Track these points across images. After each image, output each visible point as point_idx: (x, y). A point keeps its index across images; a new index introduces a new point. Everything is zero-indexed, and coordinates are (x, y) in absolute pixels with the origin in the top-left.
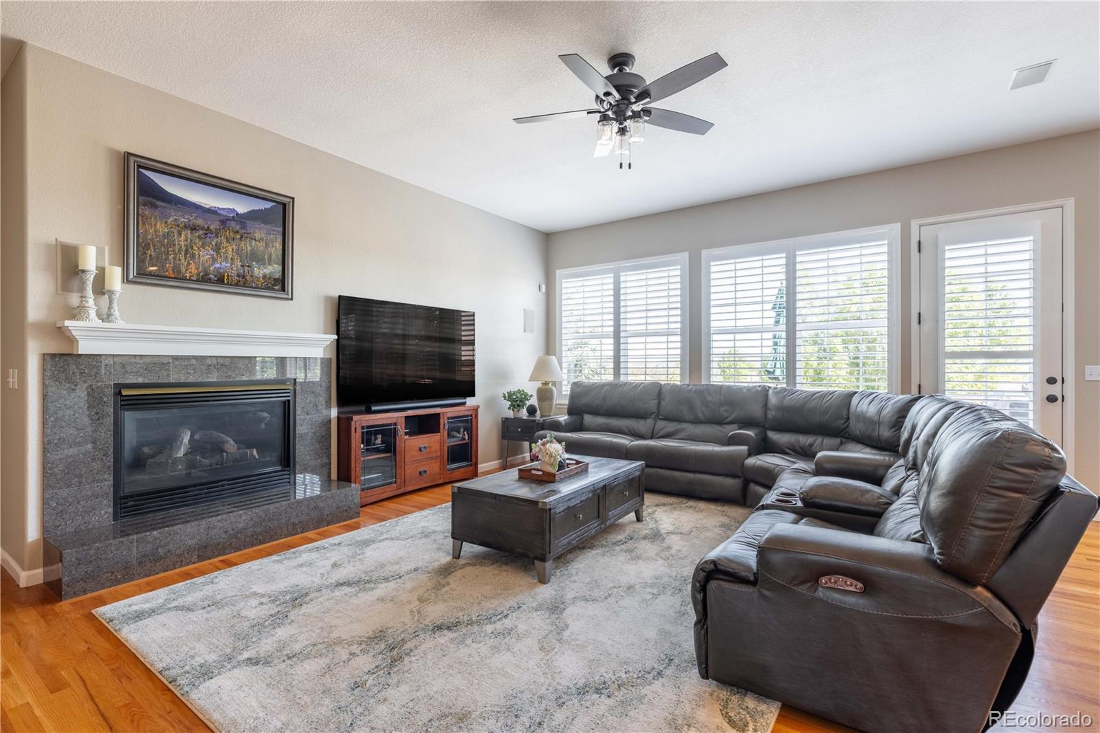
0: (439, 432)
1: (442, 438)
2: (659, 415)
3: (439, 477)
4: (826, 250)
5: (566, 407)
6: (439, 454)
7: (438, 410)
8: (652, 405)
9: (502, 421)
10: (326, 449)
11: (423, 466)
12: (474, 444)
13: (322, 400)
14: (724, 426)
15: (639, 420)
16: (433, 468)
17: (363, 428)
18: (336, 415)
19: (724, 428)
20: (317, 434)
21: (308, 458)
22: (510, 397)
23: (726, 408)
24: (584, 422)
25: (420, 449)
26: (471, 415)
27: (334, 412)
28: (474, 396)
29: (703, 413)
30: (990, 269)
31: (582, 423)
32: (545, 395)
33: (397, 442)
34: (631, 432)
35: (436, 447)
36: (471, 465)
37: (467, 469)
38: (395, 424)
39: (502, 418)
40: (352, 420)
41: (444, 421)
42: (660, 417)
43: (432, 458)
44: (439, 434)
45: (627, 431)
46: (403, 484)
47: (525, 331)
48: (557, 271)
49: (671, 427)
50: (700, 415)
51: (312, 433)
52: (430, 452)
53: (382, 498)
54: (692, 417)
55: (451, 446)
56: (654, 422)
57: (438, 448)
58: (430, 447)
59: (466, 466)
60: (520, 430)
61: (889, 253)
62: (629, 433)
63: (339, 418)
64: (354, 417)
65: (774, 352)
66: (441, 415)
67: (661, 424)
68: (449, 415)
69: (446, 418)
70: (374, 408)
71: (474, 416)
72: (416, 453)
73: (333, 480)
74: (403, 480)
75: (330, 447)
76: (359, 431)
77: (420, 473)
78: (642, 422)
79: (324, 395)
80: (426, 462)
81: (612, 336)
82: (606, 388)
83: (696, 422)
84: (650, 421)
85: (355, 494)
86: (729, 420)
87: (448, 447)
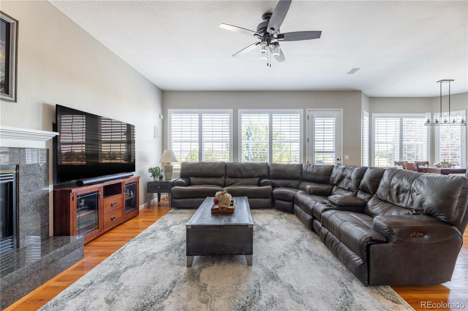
0: (121, 193)
1: (123, 196)
2: (226, 175)
3: (121, 219)
4: (280, 115)
5: (180, 174)
6: (121, 206)
7: (121, 181)
8: (223, 172)
9: (147, 184)
10: (46, 215)
11: (113, 215)
12: (137, 197)
13: (42, 180)
14: (254, 178)
15: (218, 178)
16: (118, 215)
17: (78, 196)
18: (53, 189)
19: (254, 179)
20: (38, 206)
21: (30, 224)
22: (151, 170)
23: (254, 171)
24: (191, 181)
25: (112, 204)
26: (136, 182)
27: (51, 188)
28: (135, 171)
29: (245, 174)
30: (325, 126)
31: (190, 182)
32: (169, 169)
33: (99, 203)
34: (215, 183)
35: (120, 202)
36: (136, 209)
37: (134, 211)
38: (98, 192)
39: (147, 182)
40: (71, 192)
41: (124, 186)
42: (227, 176)
43: (118, 209)
44: (121, 194)
45: (213, 183)
46: (102, 228)
47: (154, 137)
48: (168, 109)
49: (232, 180)
50: (244, 175)
51: (33, 205)
52: (117, 206)
53: (91, 240)
54: (241, 176)
55: (127, 200)
56: (225, 179)
57: (121, 202)
58: (117, 203)
59: (133, 211)
60: (159, 187)
61: (300, 118)
62: (214, 184)
63: (54, 192)
64: (72, 190)
65: (248, 150)
66: (122, 183)
67: (228, 179)
68: (126, 183)
69: (125, 185)
70: (85, 182)
71: (137, 182)
72: (109, 208)
73: (51, 237)
74: (102, 226)
75: (48, 213)
76: (75, 199)
77: (112, 219)
78: (219, 179)
79: (44, 176)
80: (115, 212)
81: (198, 142)
82: (200, 165)
83: (243, 177)
84: (223, 179)
85: (81, 243)
86: (255, 176)
87: (126, 201)
